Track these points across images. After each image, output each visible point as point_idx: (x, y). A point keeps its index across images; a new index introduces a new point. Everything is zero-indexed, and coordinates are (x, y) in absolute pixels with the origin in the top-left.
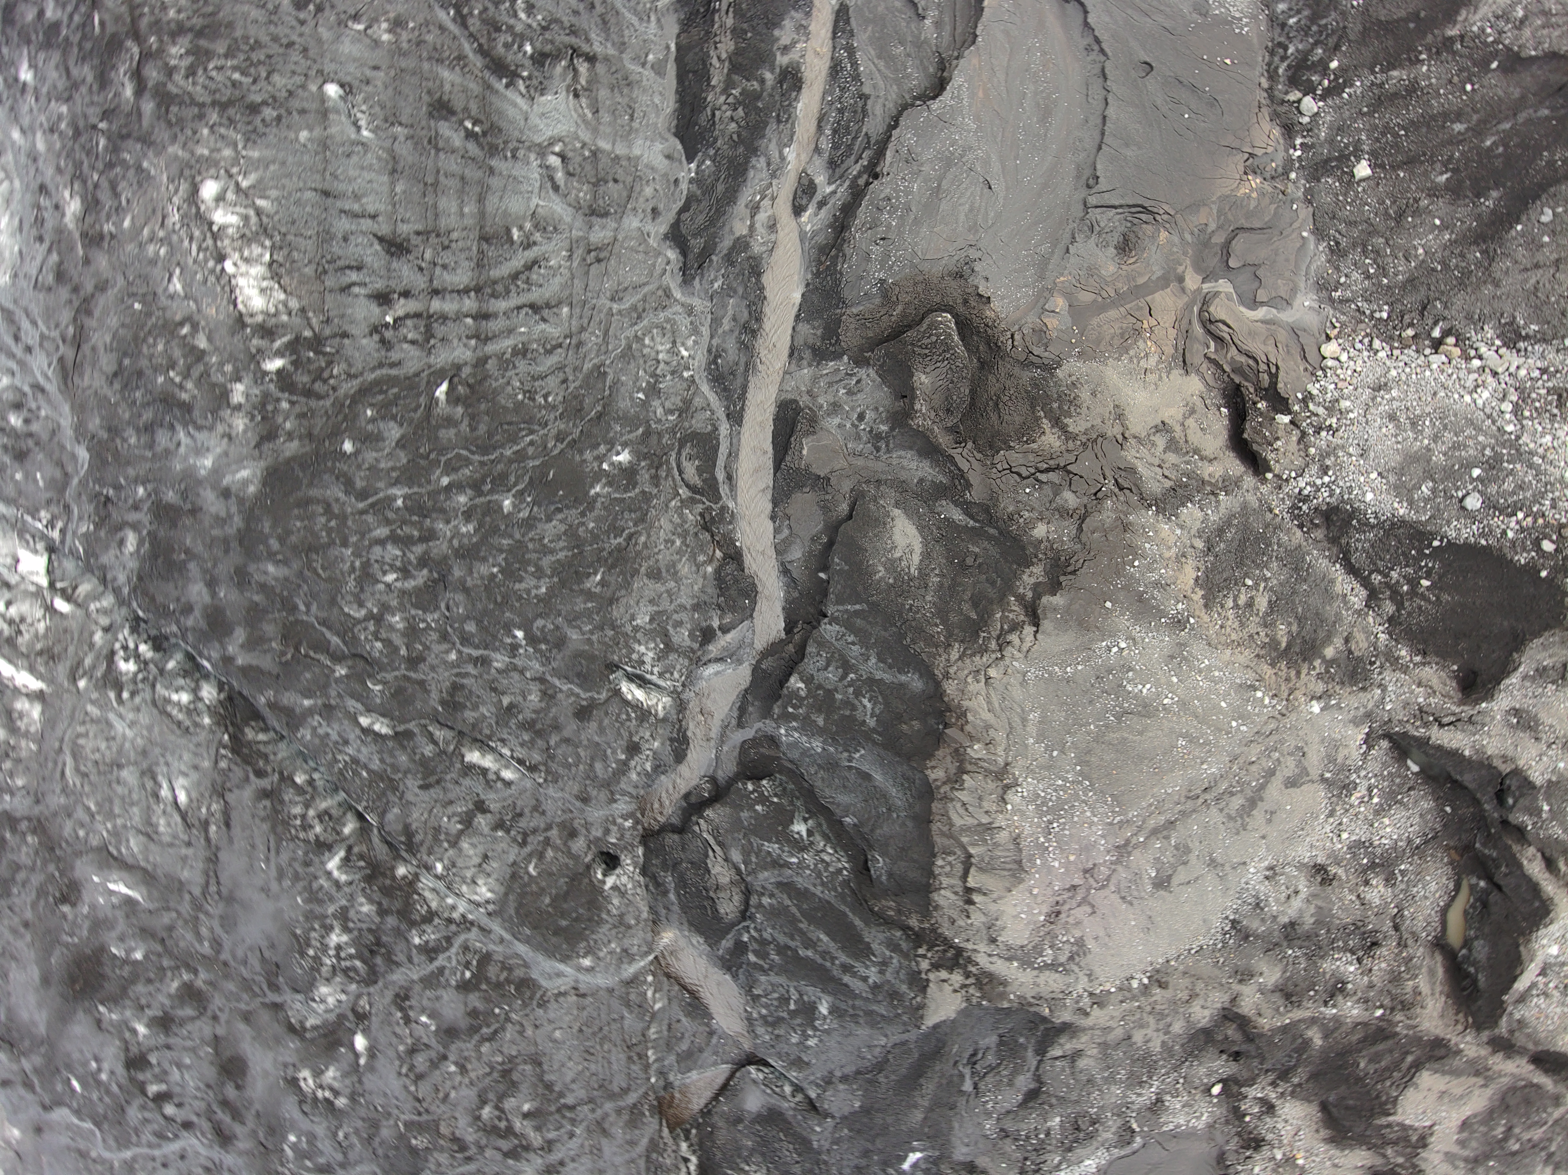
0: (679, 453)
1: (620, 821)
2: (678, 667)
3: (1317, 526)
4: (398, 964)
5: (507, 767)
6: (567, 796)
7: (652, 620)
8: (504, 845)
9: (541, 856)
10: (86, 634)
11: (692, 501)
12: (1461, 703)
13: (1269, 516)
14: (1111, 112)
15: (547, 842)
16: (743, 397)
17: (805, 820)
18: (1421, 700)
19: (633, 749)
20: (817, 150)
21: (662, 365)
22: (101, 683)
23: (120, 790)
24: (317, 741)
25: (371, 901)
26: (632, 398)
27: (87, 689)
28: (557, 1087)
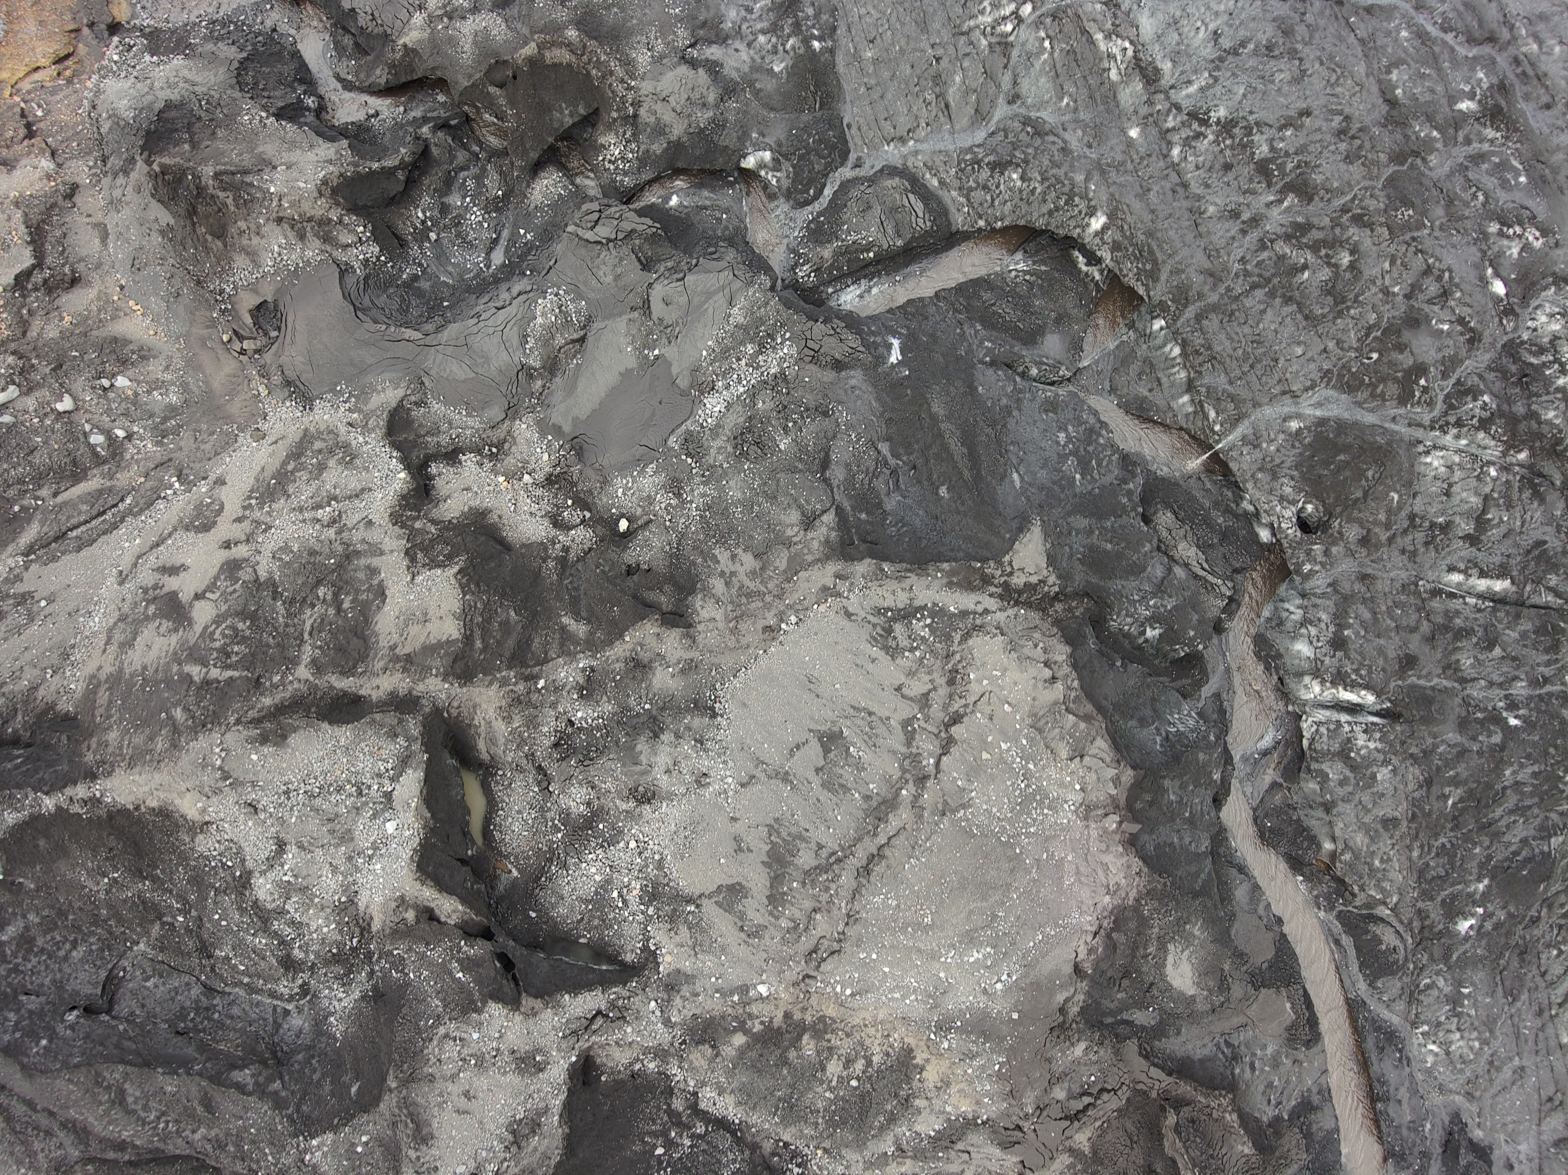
0: (1405, 949)
1: (1317, 567)
2: (1325, 739)
3: (774, 1154)
4: (1490, 368)
5: (1459, 585)
6: (1385, 575)
7: (1373, 776)
8: (1432, 509)
9: (1389, 511)
11: (1371, 905)
12: (590, 1048)
13: (827, 1144)
15: (1388, 525)
18: (629, 1030)
21: (1453, 1027)
25: (1549, 423)
26: (1473, 984)
28: (1278, 300)
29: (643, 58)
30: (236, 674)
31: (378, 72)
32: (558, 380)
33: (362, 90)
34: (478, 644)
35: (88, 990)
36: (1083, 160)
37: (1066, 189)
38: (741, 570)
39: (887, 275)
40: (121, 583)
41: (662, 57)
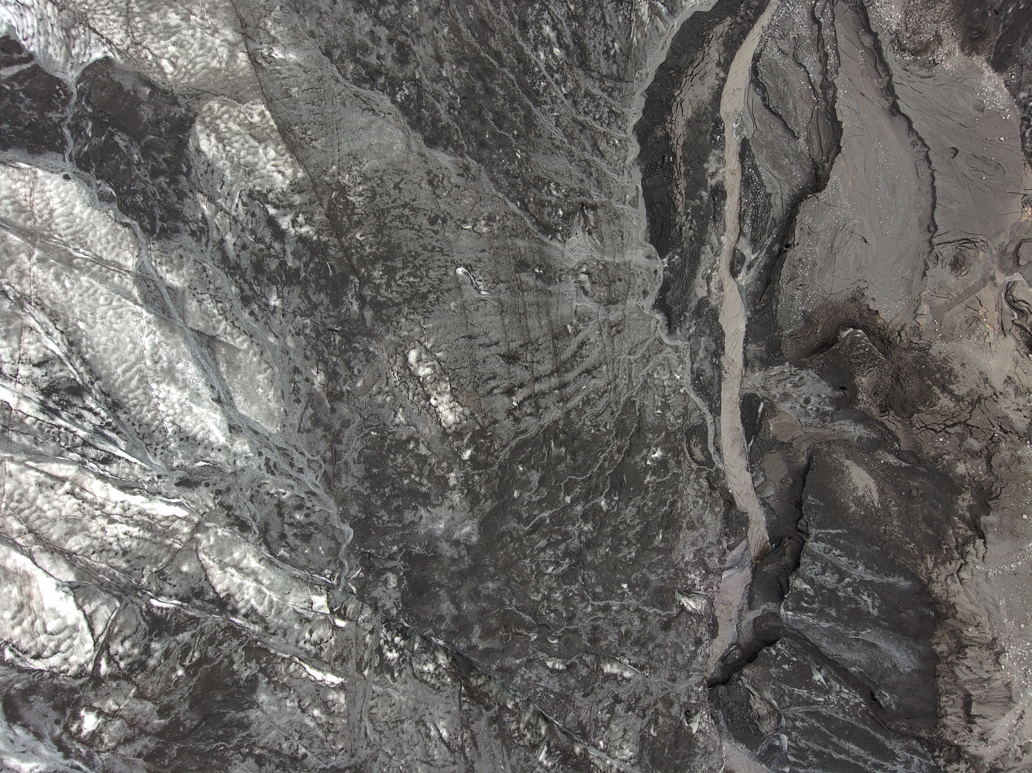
0: (688, 443)
1: (695, 688)
5: (626, 670)
6: (663, 680)
7: (695, 556)
8: (633, 720)
9: (656, 722)
10: (360, 639)
11: (699, 470)
14: (937, 183)
15: (657, 712)
16: (719, 398)
17: (819, 670)
19: (698, 642)
20: (741, 233)
21: (667, 389)
22: (379, 670)
23: (405, 737)
24: (525, 683)
26: (654, 414)
27: (369, 674)
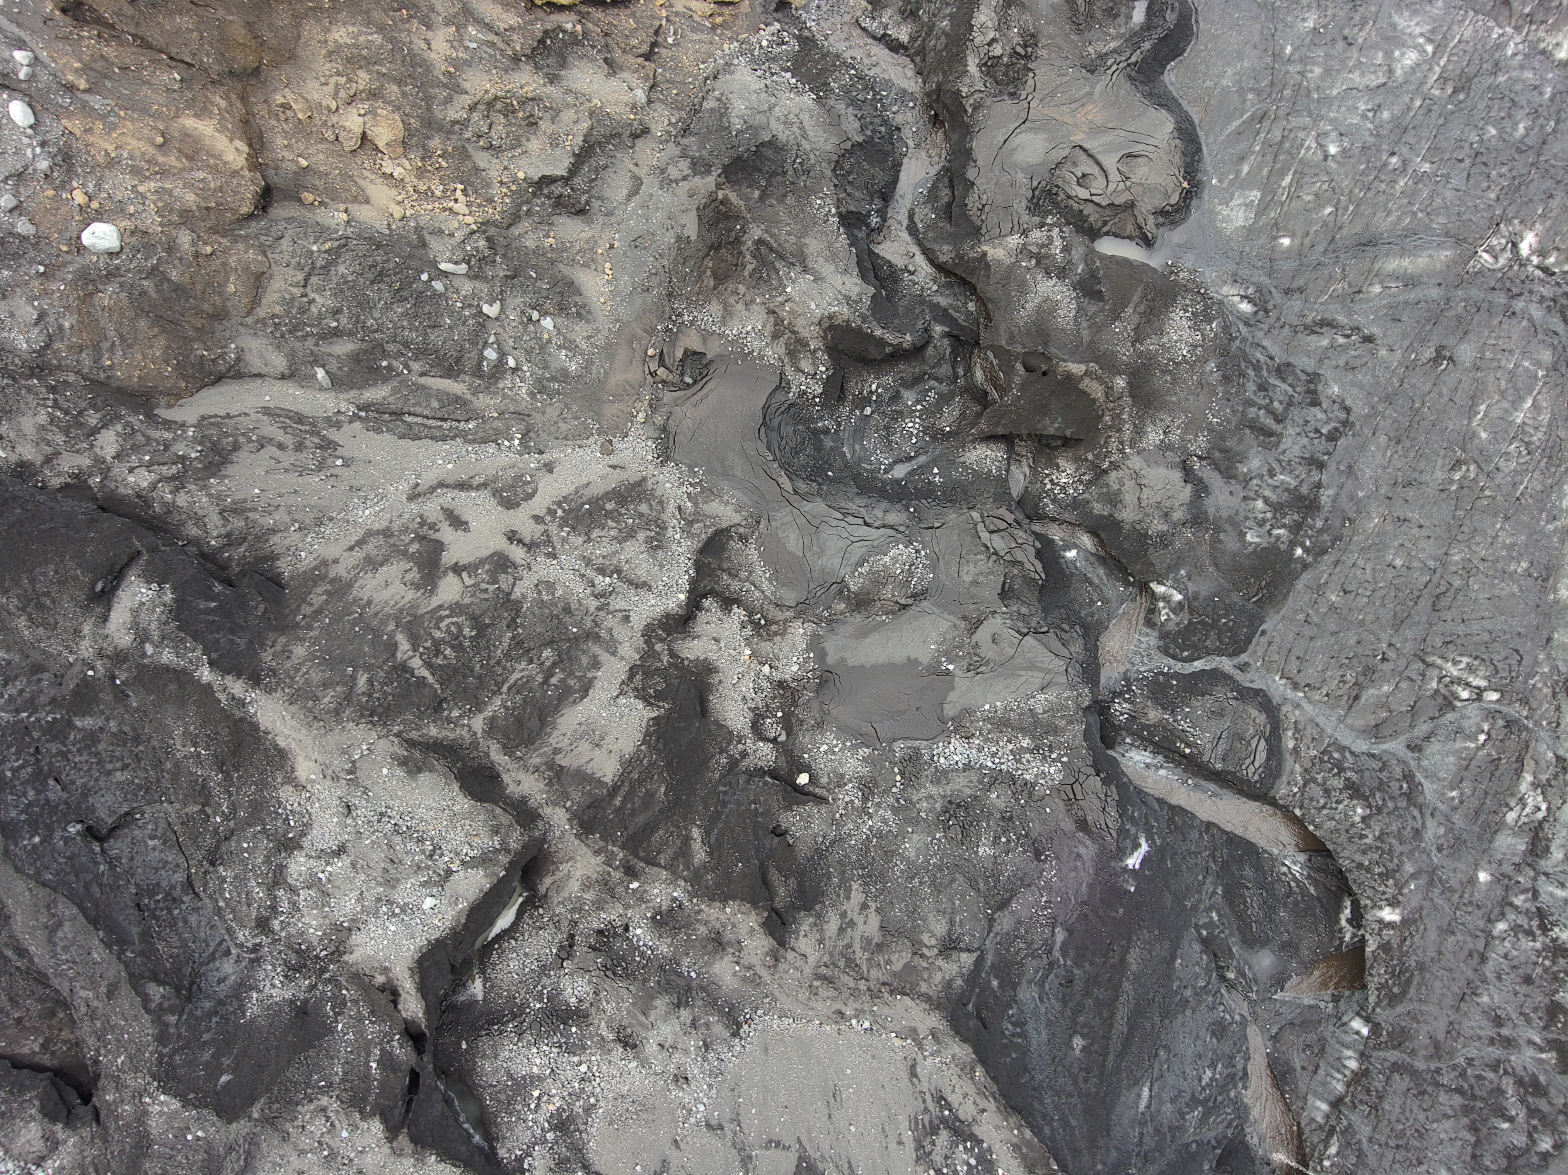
28: (1466, 1120)
29: (1153, 436)
30: (431, 679)
31: (945, 248)
32: (858, 618)
33: (919, 243)
34: (618, 801)
35: (103, 813)
36: (1424, 856)
37: (1391, 866)
38: (861, 927)
39: (1184, 770)
40: (411, 498)
41: (1169, 447)
